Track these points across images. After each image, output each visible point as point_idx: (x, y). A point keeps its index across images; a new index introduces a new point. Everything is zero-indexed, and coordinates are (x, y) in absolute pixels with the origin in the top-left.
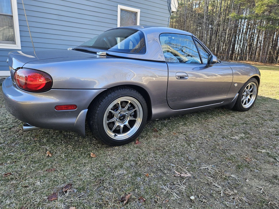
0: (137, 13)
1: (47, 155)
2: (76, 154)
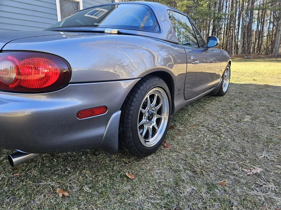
0: (79, 2)
1: (61, 195)
2: (102, 180)
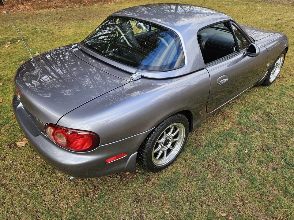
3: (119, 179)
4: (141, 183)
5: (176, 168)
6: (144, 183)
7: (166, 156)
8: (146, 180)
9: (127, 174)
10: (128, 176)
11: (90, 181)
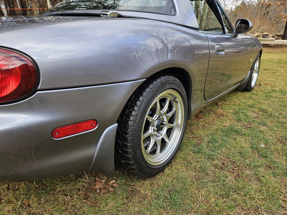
3: (82, 197)
4: (123, 199)
5: (176, 171)
6: (127, 198)
7: (160, 152)
8: (131, 193)
9: (97, 188)
10: (98, 191)
11: (25, 205)
